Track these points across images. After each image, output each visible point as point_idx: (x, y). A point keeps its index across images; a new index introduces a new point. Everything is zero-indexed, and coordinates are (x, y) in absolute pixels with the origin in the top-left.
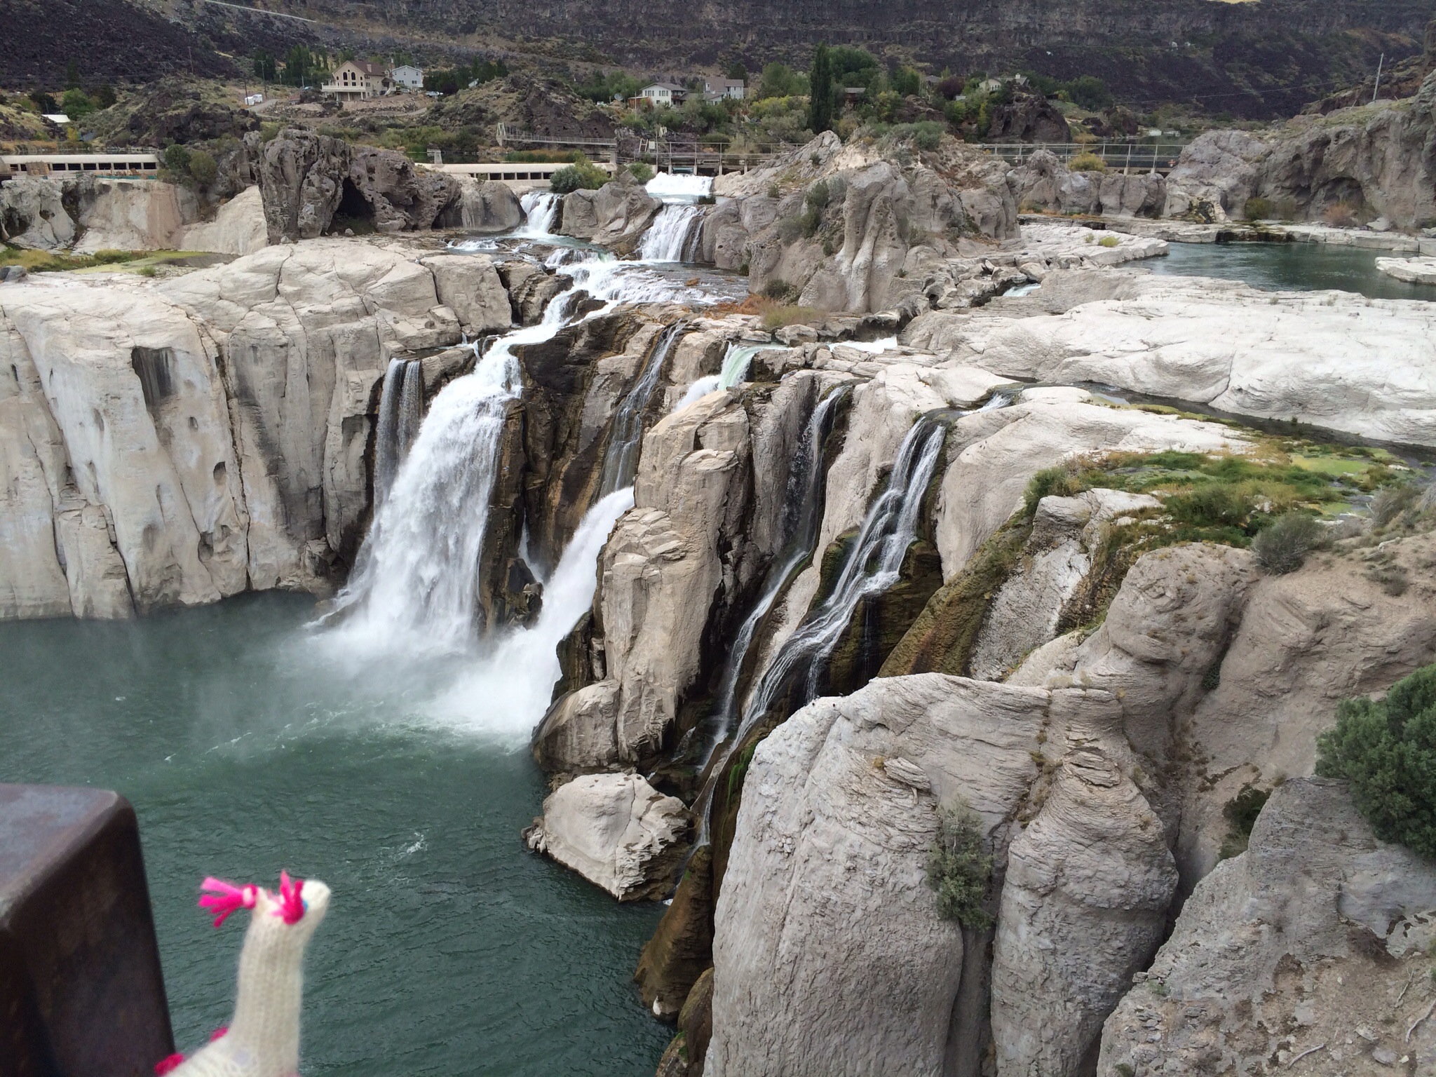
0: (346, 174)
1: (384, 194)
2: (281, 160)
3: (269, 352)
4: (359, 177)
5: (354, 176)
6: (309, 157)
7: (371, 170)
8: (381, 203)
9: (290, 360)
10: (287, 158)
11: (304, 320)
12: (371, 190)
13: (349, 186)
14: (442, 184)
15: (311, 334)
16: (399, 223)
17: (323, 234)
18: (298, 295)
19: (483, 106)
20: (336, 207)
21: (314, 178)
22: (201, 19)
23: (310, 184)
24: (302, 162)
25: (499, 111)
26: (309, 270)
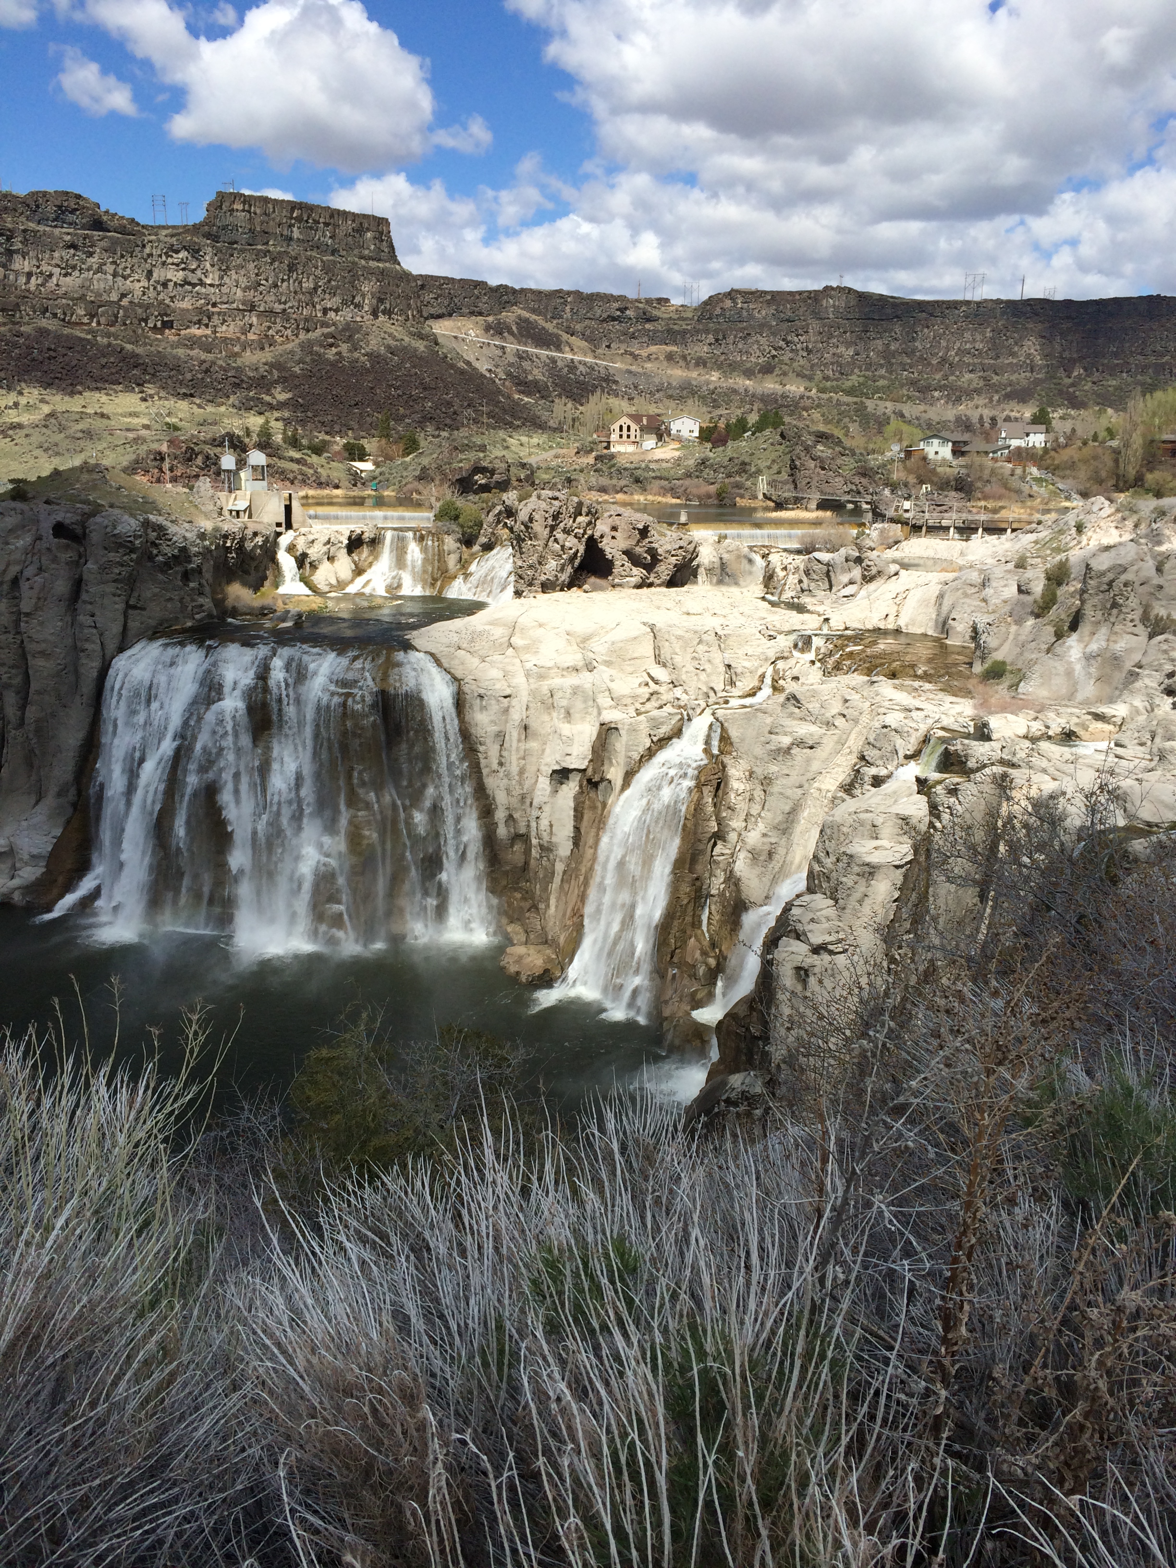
0: (589, 532)
1: (624, 553)
2: (531, 520)
3: (493, 702)
4: (602, 536)
5: (597, 535)
6: (556, 516)
7: (614, 529)
8: (620, 562)
9: (511, 710)
10: (536, 516)
11: (528, 675)
12: (612, 548)
13: (592, 544)
14: (682, 543)
15: (533, 686)
16: (634, 580)
17: (562, 590)
18: (527, 648)
19: (747, 460)
20: (577, 562)
21: (559, 535)
22: (511, 365)
23: (556, 541)
24: (550, 522)
25: (763, 464)
26: (540, 626)
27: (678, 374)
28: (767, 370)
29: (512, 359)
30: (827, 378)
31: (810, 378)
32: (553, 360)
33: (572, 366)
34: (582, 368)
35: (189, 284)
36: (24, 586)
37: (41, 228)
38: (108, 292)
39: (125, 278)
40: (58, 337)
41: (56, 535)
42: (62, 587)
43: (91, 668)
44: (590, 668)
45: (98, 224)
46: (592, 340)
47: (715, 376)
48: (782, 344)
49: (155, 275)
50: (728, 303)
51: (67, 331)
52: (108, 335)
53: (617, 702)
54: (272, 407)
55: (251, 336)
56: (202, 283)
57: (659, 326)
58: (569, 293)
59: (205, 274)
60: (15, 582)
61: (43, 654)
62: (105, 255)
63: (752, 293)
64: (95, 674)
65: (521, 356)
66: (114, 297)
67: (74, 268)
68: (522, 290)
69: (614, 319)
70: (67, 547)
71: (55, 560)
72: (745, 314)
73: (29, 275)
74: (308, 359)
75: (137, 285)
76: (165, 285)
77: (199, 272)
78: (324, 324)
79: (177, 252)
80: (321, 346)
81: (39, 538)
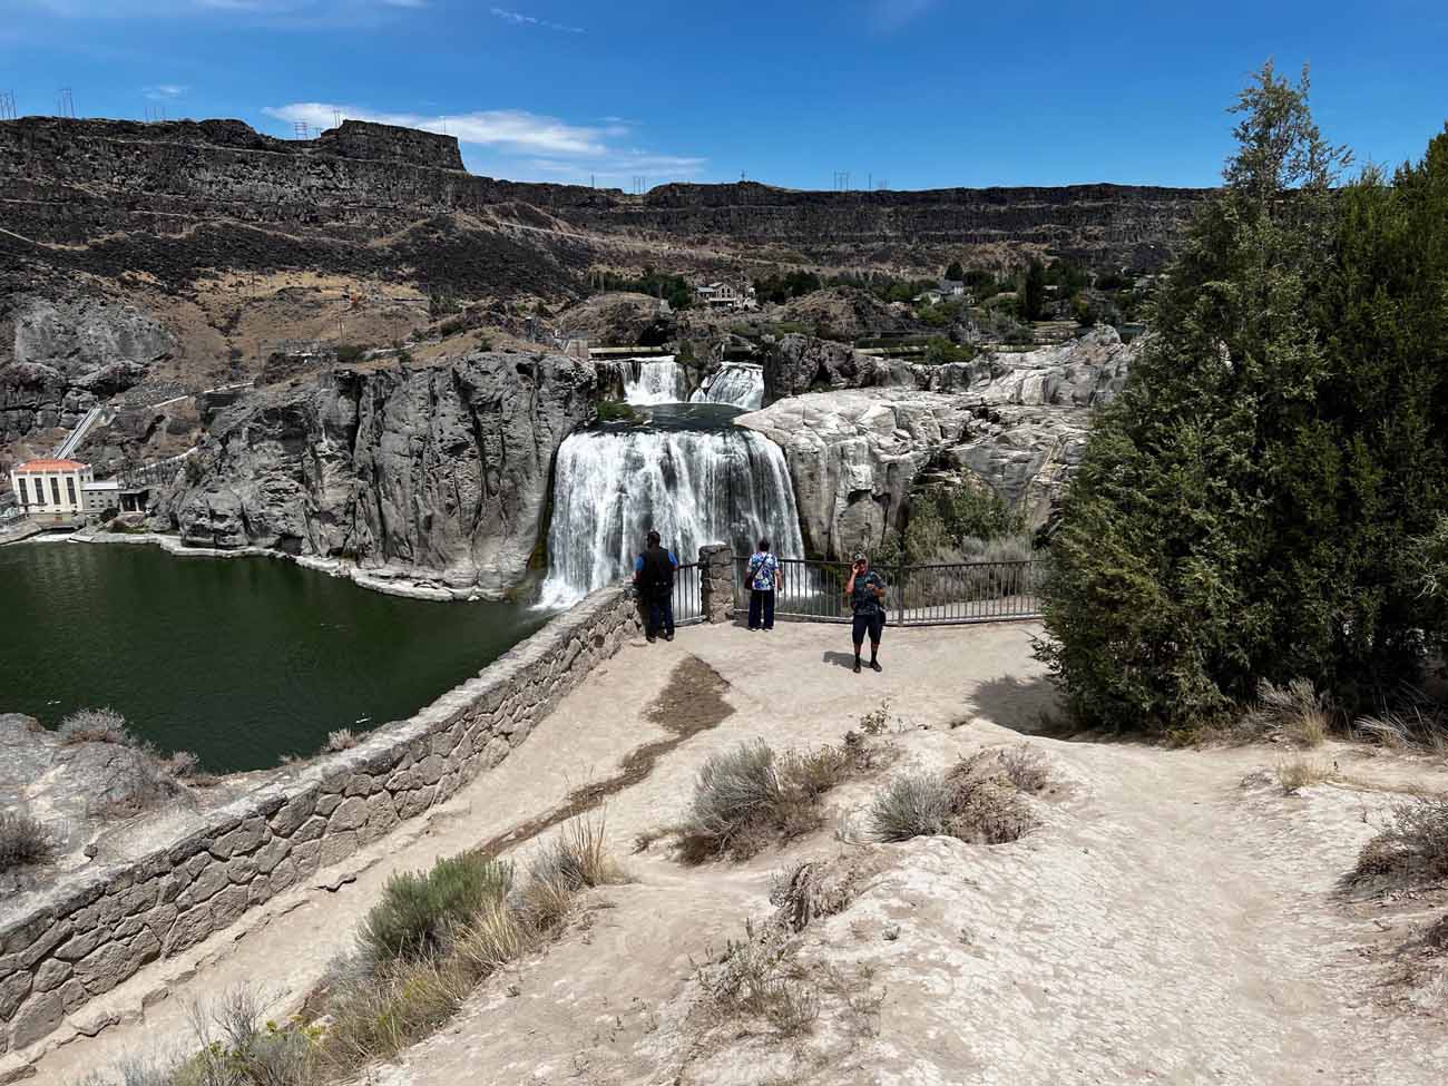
0: (818, 357)
1: (837, 368)
2: (788, 351)
4: (825, 360)
5: (823, 359)
8: (835, 373)
10: (792, 349)
13: (821, 364)
15: (830, 446)
16: (843, 385)
18: (818, 425)
20: (815, 377)
21: (806, 359)
22: (520, 240)
24: (800, 352)
26: (821, 411)
27: (638, 245)
28: (703, 242)
29: (520, 236)
30: (747, 248)
31: (736, 247)
32: (549, 236)
33: (563, 241)
34: (570, 242)
35: (327, 188)
36: (505, 404)
37: (217, 147)
38: (270, 195)
39: (282, 184)
40: (239, 230)
41: (519, 371)
42: (525, 404)
43: (547, 454)
44: (861, 432)
45: (259, 143)
46: (573, 222)
47: (666, 246)
48: (711, 223)
49: (303, 183)
50: (669, 194)
51: (245, 225)
52: (274, 228)
53: (887, 451)
54: (405, 279)
55: (373, 226)
56: (337, 188)
57: (619, 210)
58: (552, 186)
59: (340, 181)
60: (498, 403)
61: (518, 446)
62: (267, 168)
63: (687, 186)
64: (549, 456)
65: (527, 234)
66: (274, 199)
67: (244, 177)
68: (517, 184)
69: (584, 205)
70: (524, 379)
71: (520, 387)
72: (682, 201)
73: (211, 183)
74: (419, 242)
75: (291, 190)
76: (309, 189)
77: (335, 180)
78: (424, 217)
79: (319, 165)
80: (427, 232)
81: (510, 374)
